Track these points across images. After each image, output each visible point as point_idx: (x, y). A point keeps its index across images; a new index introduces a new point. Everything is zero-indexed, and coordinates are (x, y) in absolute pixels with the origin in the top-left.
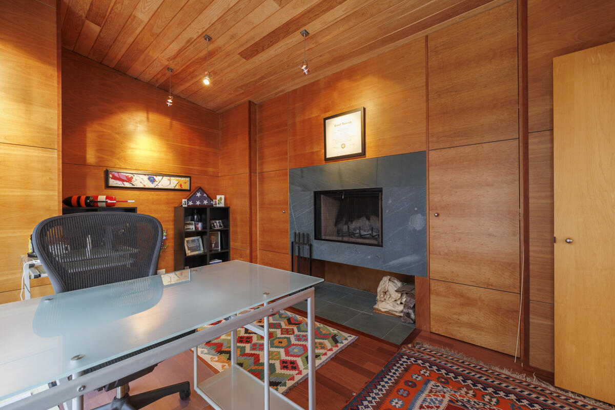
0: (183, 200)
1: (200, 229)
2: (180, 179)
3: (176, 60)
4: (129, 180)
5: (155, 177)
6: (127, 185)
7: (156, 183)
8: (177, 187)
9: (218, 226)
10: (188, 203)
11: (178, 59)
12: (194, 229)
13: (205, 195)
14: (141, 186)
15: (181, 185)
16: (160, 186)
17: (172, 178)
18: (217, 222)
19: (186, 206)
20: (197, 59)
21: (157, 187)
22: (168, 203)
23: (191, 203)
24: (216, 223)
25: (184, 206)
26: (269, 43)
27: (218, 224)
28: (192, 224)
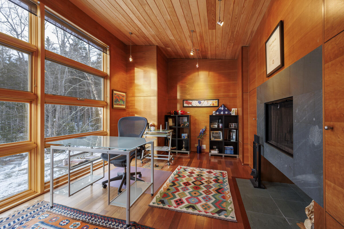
0: (213, 112)
1: (220, 127)
2: (213, 101)
3: (195, 46)
4: (191, 103)
5: (201, 101)
6: (190, 105)
7: (202, 104)
8: (211, 105)
9: (234, 127)
10: (216, 113)
11: (195, 45)
12: (217, 127)
13: (226, 108)
14: (195, 106)
15: (213, 104)
16: (203, 105)
17: (209, 101)
18: (234, 124)
19: (215, 115)
20: (200, 41)
21: (202, 106)
22: (207, 113)
23: (217, 113)
24: (232, 124)
25: (213, 115)
26: (213, 16)
27: (234, 126)
28: (216, 124)
